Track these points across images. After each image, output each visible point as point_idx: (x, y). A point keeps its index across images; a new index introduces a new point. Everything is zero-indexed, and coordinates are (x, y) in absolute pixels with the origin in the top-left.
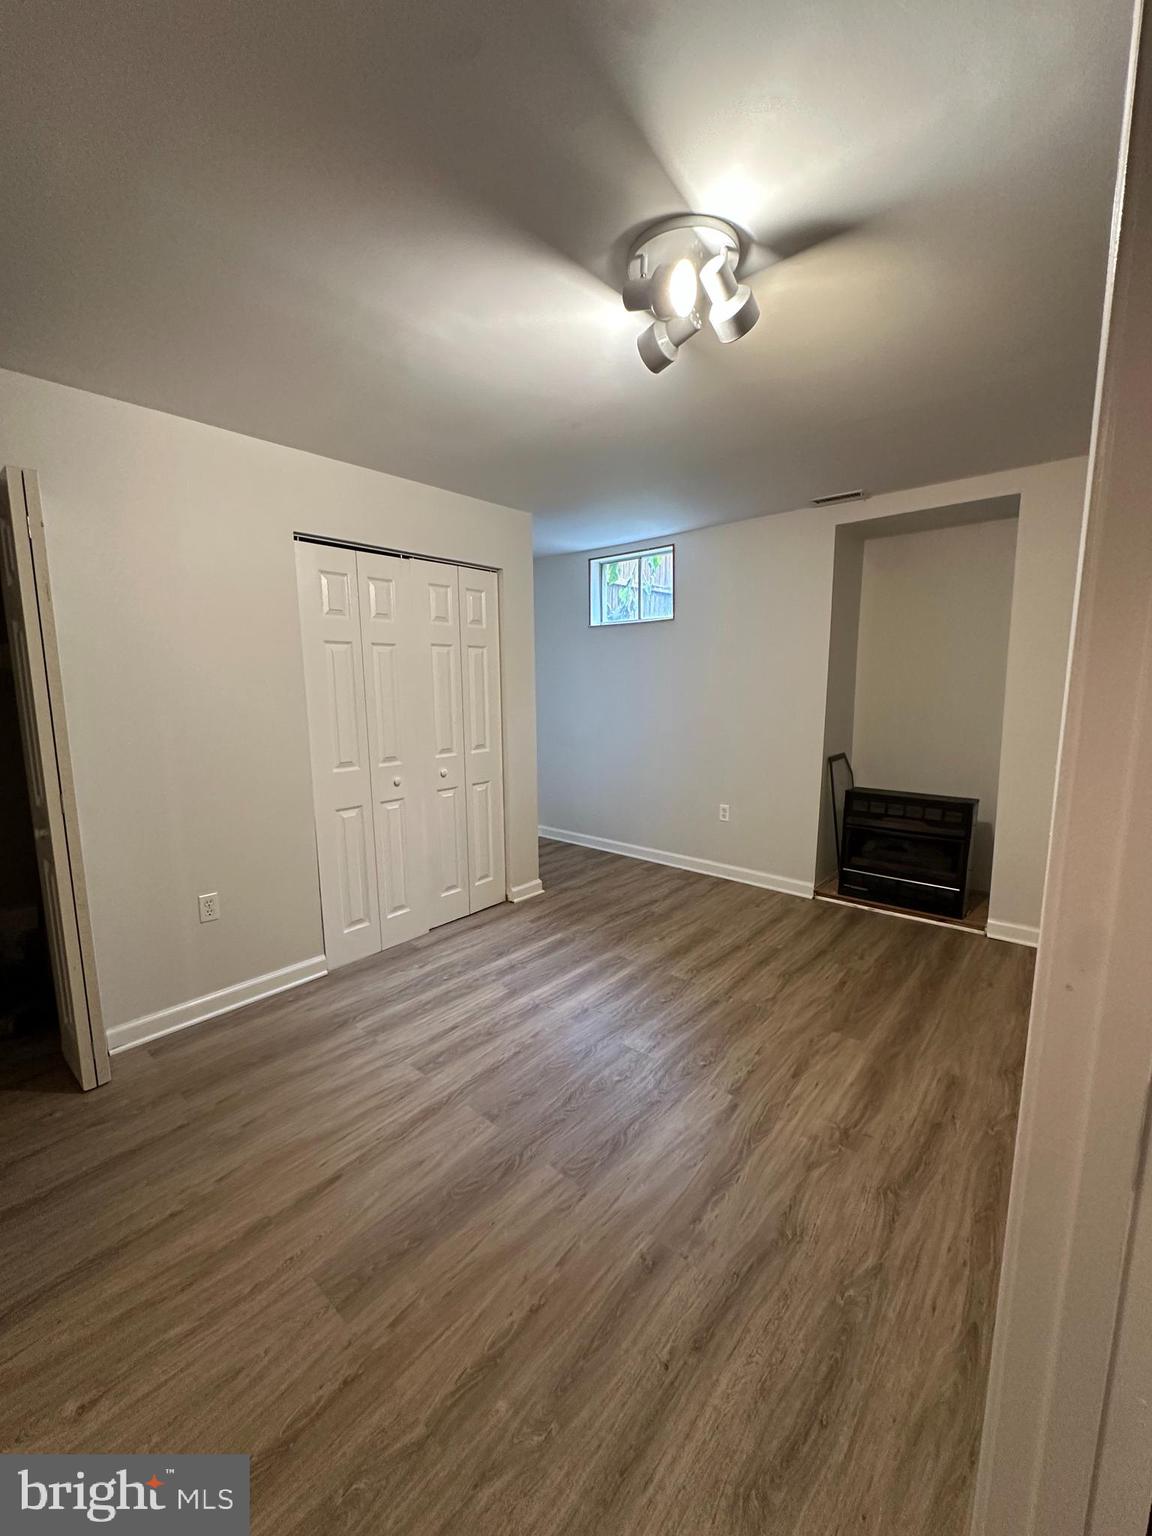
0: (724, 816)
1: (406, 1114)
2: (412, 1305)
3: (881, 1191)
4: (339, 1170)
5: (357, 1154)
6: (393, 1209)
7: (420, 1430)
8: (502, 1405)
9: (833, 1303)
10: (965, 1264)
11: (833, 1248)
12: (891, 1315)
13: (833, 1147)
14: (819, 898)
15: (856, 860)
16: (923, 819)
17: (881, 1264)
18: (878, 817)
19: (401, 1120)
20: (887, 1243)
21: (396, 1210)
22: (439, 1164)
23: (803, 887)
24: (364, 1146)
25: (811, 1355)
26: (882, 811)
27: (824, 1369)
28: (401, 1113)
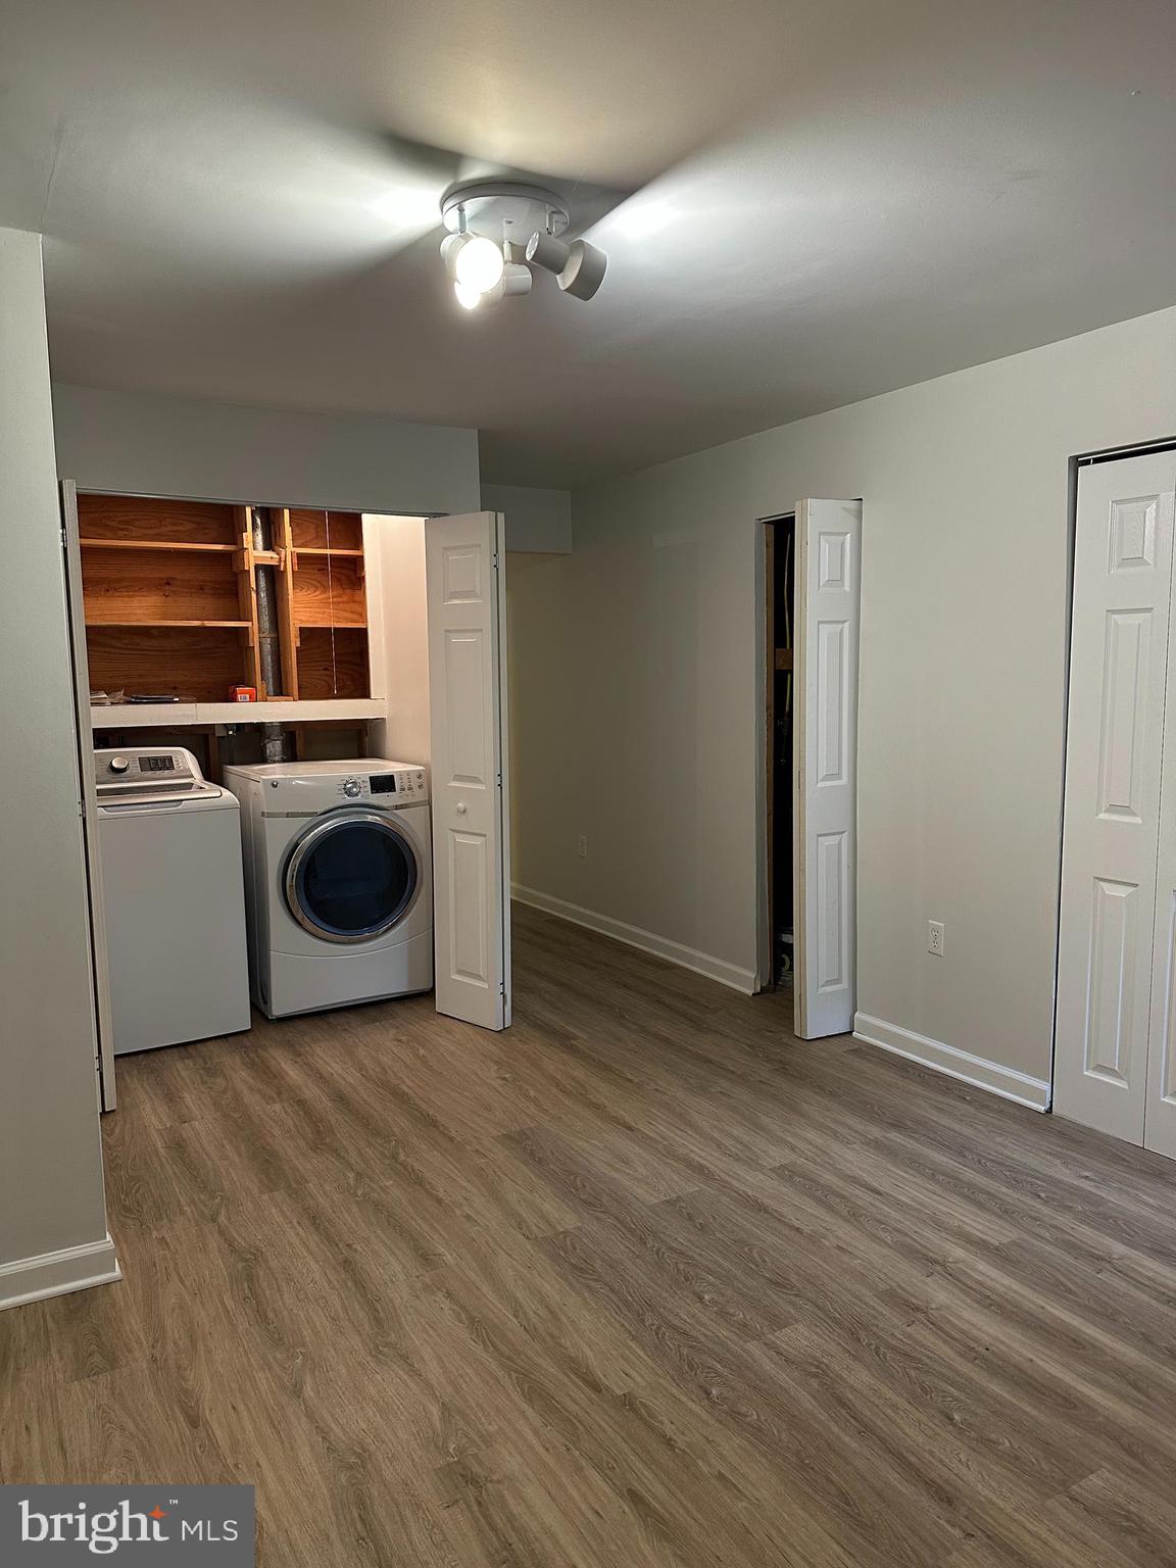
3: (366, 1455)
9: (304, 1345)
10: (236, 1465)
11: (344, 1371)
12: (260, 1376)
13: (461, 1450)
17: (299, 1397)
20: (310, 1415)
25: (285, 1313)
27: (271, 1315)
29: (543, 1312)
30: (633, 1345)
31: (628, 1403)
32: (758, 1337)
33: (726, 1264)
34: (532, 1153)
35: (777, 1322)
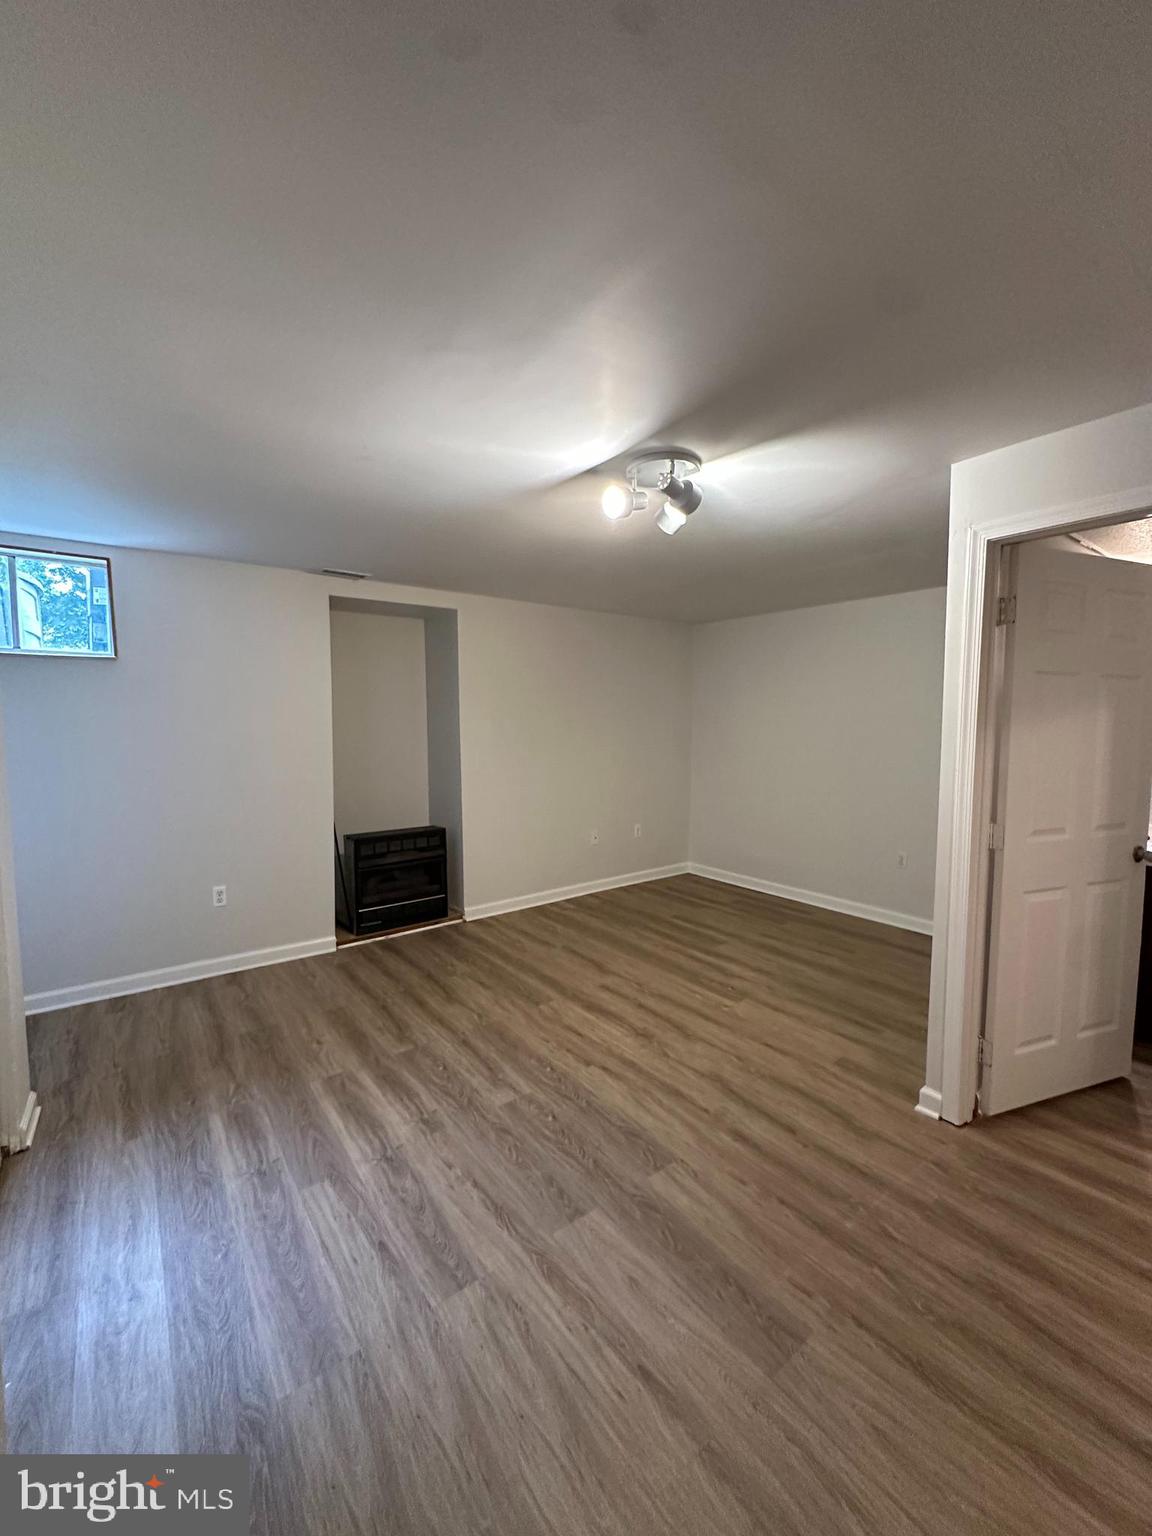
0: (220, 901)
1: (549, 1298)
2: (790, 1280)
4: (632, 1371)
5: (608, 1351)
6: (691, 1304)
7: (876, 1271)
8: (849, 1225)
14: (341, 947)
15: (367, 900)
16: (415, 849)
18: (383, 855)
19: (559, 1304)
21: (694, 1301)
22: (636, 1263)
23: (326, 942)
24: (594, 1342)
26: (385, 850)
28: (547, 1307)
29: (646, 1104)
30: (591, 1089)
31: (588, 1064)
32: (523, 1097)
33: (537, 1145)
34: (743, 1292)
35: (511, 1107)
